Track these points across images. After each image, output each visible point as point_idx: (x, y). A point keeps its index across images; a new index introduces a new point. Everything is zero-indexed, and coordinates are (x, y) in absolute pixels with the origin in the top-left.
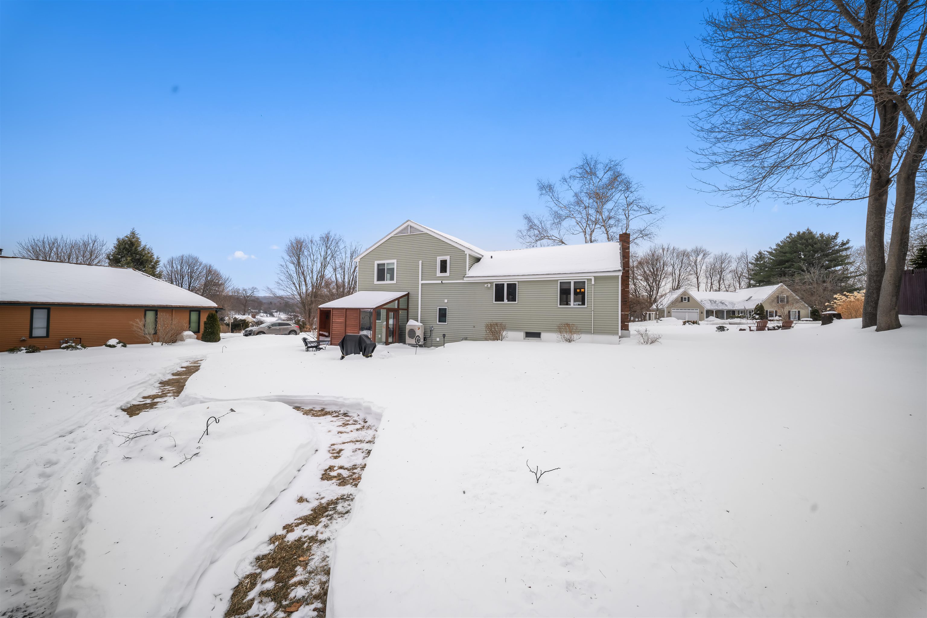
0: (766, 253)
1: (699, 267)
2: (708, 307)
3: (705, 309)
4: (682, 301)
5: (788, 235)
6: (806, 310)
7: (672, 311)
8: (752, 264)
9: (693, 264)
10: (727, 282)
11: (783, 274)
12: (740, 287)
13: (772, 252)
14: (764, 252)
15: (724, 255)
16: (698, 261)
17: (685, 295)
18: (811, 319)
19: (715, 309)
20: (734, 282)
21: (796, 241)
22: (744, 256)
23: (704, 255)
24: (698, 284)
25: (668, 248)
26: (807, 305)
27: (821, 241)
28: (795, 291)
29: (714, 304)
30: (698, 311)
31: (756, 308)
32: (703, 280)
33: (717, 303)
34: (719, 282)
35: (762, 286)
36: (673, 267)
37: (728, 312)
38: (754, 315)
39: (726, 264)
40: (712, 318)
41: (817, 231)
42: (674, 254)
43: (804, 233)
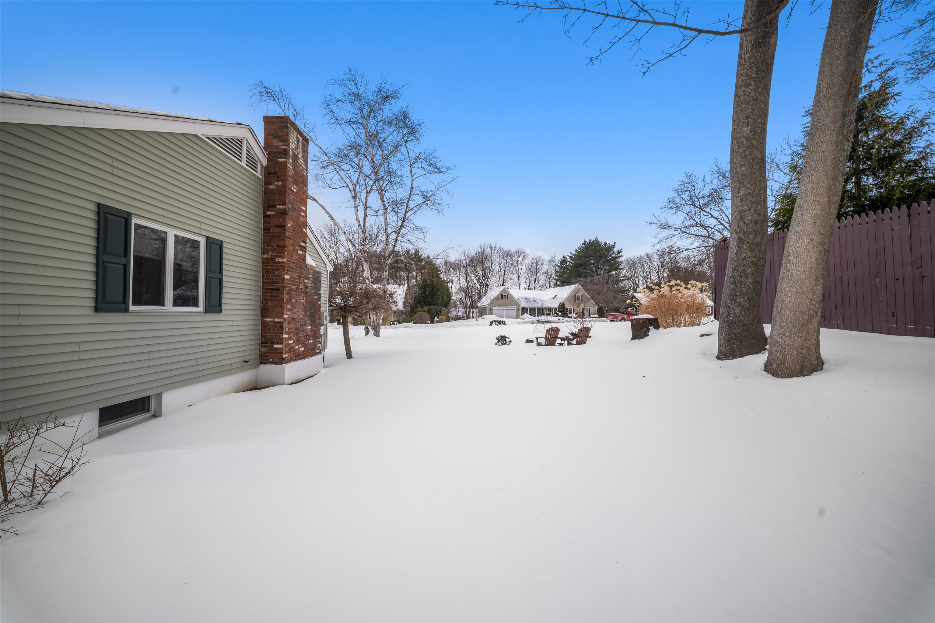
0: (568, 257)
1: (520, 266)
2: (524, 304)
3: (521, 307)
4: (502, 298)
5: (583, 242)
6: (594, 309)
7: (494, 308)
8: (558, 266)
9: (515, 264)
10: (540, 282)
11: (579, 275)
12: (550, 287)
13: (572, 257)
14: (566, 257)
15: (539, 258)
16: (519, 262)
17: (505, 293)
18: (598, 316)
19: (529, 307)
20: (546, 283)
21: (589, 247)
22: (552, 261)
23: (524, 256)
24: (519, 283)
25: (495, 248)
26: (595, 304)
27: (605, 249)
28: (587, 290)
29: (528, 302)
30: (515, 308)
31: (559, 306)
32: (523, 279)
33: (531, 300)
34: (535, 281)
35: (565, 286)
36: (500, 266)
37: (539, 309)
38: (558, 312)
39: (540, 266)
40: (526, 315)
41: (602, 240)
42: (501, 253)
43: (594, 241)
